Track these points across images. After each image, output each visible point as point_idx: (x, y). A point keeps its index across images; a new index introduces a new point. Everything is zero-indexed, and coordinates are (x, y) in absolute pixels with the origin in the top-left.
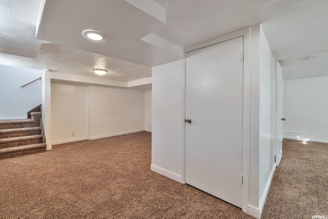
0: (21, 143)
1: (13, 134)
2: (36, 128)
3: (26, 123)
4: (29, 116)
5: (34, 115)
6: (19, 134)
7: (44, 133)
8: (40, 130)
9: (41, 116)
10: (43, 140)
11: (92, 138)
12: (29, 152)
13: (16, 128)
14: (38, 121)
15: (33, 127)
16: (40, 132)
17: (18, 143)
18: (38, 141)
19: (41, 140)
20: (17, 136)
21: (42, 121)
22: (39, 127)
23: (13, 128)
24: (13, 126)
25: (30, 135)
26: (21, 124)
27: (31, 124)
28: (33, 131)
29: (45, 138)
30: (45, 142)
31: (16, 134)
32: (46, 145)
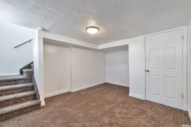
0: (16, 101)
1: (8, 92)
2: (30, 84)
3: (19, 80)
4: (22, 73)
5: (27, 72)
6: (14, 91)
7: (37, 89)
8: (33, 86)
9: (33, 73)
10: (37, 96)
11: (74, 90)
12: (24, 111)
13: (11, 85)
14: (31, 77)
15: (26, 83)
16: (33, 88)
17: (13, 101)
18: (32, 97)
19: (35, 97)
20: (11, 94)
21: (34, 78)
22: (32, 84)
23: (7, 85)
24: (7, 83)
25: (24, 91)
26: (16, 81)
27: (24, 80)
28: (26, 87)
29: (39, 95)
30: (39, 98)
31: (11, 91)
32: (40, 102)
